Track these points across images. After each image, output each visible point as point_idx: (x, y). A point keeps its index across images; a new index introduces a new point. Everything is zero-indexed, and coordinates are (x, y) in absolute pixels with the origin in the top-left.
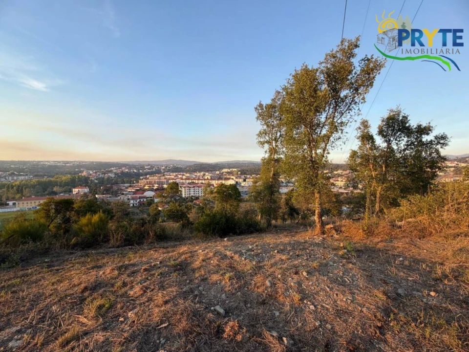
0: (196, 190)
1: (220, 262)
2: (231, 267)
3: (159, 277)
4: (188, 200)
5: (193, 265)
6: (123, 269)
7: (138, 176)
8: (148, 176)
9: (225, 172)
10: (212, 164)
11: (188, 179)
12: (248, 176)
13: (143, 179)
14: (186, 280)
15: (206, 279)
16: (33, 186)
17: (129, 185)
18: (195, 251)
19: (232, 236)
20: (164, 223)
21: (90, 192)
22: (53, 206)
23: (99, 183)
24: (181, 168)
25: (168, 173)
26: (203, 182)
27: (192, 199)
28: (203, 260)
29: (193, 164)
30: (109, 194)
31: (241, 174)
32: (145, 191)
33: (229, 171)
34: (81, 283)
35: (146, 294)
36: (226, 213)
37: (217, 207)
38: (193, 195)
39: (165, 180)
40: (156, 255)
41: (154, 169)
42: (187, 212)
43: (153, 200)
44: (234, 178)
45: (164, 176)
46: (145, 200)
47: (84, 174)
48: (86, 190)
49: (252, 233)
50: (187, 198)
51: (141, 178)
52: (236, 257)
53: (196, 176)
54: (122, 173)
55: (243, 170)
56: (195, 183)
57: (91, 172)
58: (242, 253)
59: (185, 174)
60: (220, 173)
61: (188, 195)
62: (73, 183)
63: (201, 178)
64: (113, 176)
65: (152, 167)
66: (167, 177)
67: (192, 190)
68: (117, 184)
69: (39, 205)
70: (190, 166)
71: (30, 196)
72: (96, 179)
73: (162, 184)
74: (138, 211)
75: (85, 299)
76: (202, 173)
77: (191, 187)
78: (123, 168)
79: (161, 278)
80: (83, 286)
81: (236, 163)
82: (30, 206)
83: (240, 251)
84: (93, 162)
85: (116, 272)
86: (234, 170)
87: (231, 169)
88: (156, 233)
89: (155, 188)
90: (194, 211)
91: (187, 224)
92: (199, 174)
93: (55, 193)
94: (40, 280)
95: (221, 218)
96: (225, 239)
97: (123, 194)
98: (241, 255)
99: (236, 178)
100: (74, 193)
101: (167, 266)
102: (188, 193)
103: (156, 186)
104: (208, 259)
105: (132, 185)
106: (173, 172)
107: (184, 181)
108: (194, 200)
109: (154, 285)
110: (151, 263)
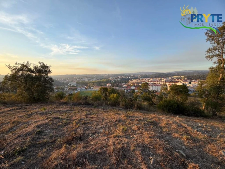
0: (156, 87)
1: (177, 127)
2: (186, 133)
3: (144, 125)
4: (151, 92)
5: (160, 125)
6: (128, 117)
7: (128, 80)
8: (132, 80)
9: (175, 78)
10: (166, 73)
11: (151, 81)
12: (194, 80)
13: (130, 81)
14: (158, 131)
15: (170, 134)
16: (97, 83)
17: (125, 83)
18: (161, 118)
19: (182, 116)
20: (139, 102)
21: (112, 86)
22: (102, 90)
23: (115, 82)
24: (148, 76)
25: (141, 79)
26: (160, 83)
27: (153, 92)
28: (166, 124)
29: (154, 74)
30: (118, 87)
31: (187, 79)
32: (131, 86)
33: (178, 77)
34: (114, 118)
35: (139, 130)
36: (177, 102)
37: (169, 97)
38: (154, 90)
39: (140, 82)
40: (140, 115)
41: (135, 77)
42: (152, 98)
43: (134, 91)
44: (182, 81)
45: (139, 80)
46: (131, 90)
47: (110, 79)
48: (111, 85)
49: (197, 116)
50: (151, 91)
51: (130, 80)
52: (189, 128)
53: (156, 80)
54: (122, 78)
55: (189, 77)
56: (156, 84)
57: (112, 78)
58: (194, 127)
59: (150, 79)
60: (171, 78)
61: (152, 90)
62: (107, 82)
63: (159, 81)
64: (119, 80)
65: (134, 76)
66: (141, 80)
67: (154, 87)
68: (120, 83)
69: (99, 89)
70: (153, 75)
71: (96, 86)
72: (114, 81)
73: (139, 84)
74: (128, 95)
75: (117, 124)
76: (160, 79)
77: (153, 86)
78: (123, 76)
79: (145, 126)
80: (116, 119)
81: (184, 72)
82: (96, 89)
83: (192, 125)
84: (113, 74)
85: (126, 118)
86: (181, 76)
87: (179, 76)
88: (137, 105)
89: (135, 85)
90: (155, 98)
91: (152, 104)
92: (158, 79)
93: (102, 85)
94: (102, 114)
95: (174, 104)
96: (178, 116)
97: (123, 87)
98: (193, 128)
99: (183, 81)
100: (107, 86)
101: (147, 121)
102: (151, 89)
103: (136, 85)
104: (169, 124)
105: (126, 83)
106: (144, 78)
107: (149, 82)
108: (155, 92)
109: (143, 128)
110: (139, 118)
